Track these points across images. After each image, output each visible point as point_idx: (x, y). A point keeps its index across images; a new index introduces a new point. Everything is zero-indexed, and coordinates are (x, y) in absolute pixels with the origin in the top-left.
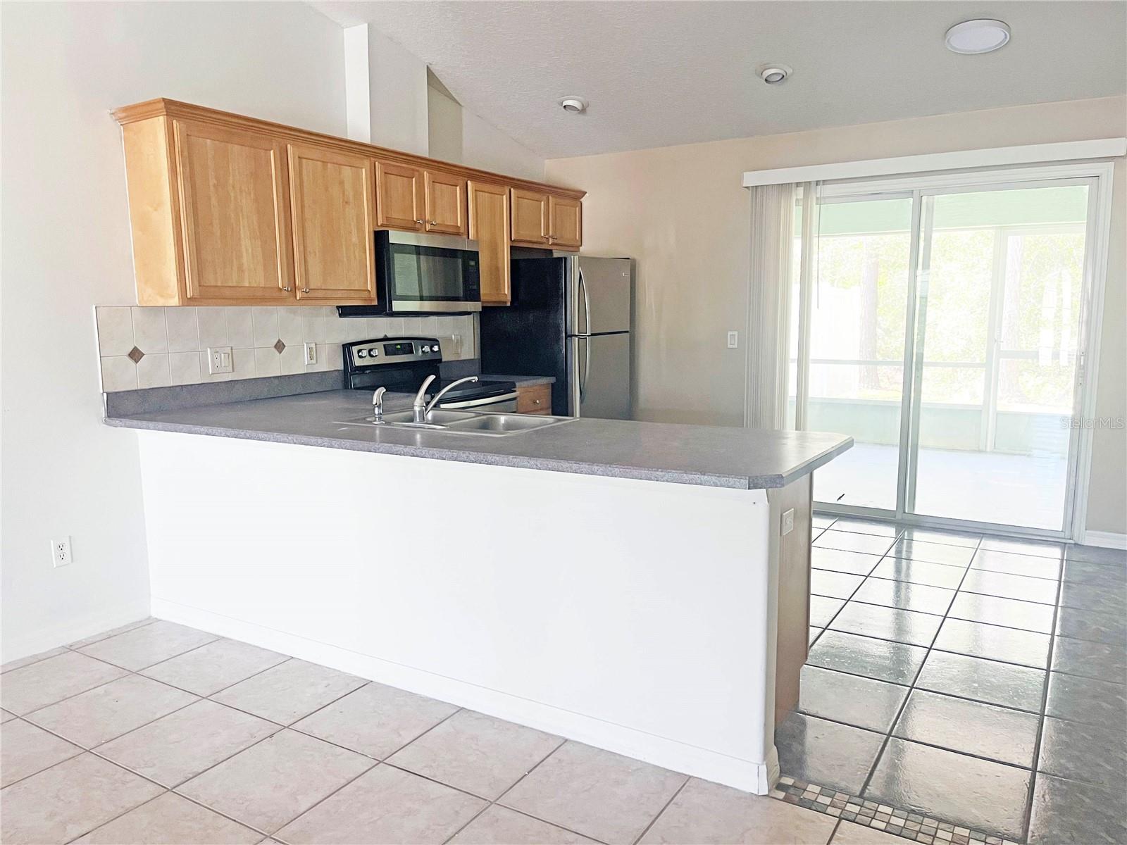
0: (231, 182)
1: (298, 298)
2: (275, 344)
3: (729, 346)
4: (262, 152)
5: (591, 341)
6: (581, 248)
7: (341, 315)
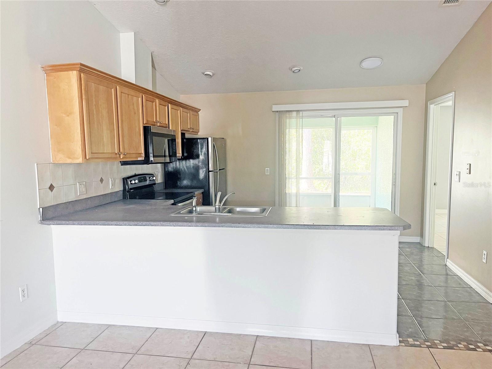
0: (100, 103)
1: (121, 158)
2: (100, 179)
3: (266, 174)
4: (110, 89)
5: (219, 173)
6: (199, 133)
7: (122, 165)
